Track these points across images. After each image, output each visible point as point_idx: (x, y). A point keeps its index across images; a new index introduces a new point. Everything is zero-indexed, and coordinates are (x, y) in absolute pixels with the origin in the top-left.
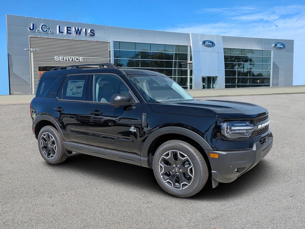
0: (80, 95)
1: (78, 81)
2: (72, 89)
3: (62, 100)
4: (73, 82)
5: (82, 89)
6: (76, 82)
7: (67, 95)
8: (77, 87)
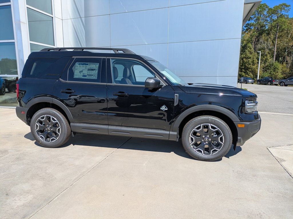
0: (95, 78)
1: (89, 64)
2: (82, 71)
3: (68, 81)
4: (82, 64)
5: (97, 72)
6: (87, 64)
7: (75, 77)
8: (88, 69)
